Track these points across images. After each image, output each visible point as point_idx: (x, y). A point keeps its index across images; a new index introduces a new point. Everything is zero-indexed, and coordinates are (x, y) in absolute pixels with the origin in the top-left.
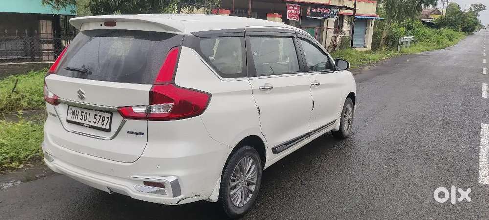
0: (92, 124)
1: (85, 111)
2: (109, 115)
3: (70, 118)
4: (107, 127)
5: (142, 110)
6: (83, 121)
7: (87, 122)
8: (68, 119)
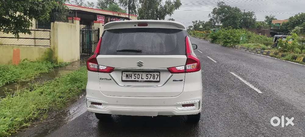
0: (145, 79)
1: (137, 73)
2: (158, 74)
3: (124, 79)
4: (158, 80)
5: (182, 68)
6: (137, 79)
7: (140, 79)
8: (123, 79)
